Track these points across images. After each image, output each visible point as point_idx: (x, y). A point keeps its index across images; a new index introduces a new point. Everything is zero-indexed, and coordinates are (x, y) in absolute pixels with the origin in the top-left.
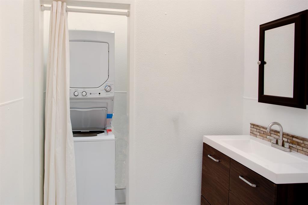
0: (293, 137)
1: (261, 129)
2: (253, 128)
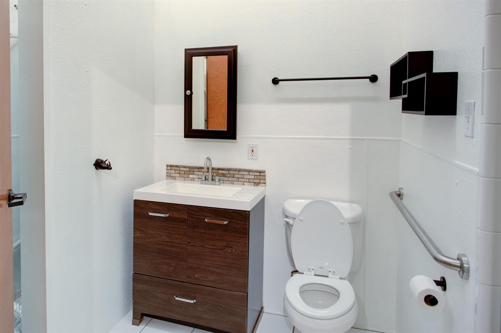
0: (219, 169)
1: (181, 169)
2: (171, 170)
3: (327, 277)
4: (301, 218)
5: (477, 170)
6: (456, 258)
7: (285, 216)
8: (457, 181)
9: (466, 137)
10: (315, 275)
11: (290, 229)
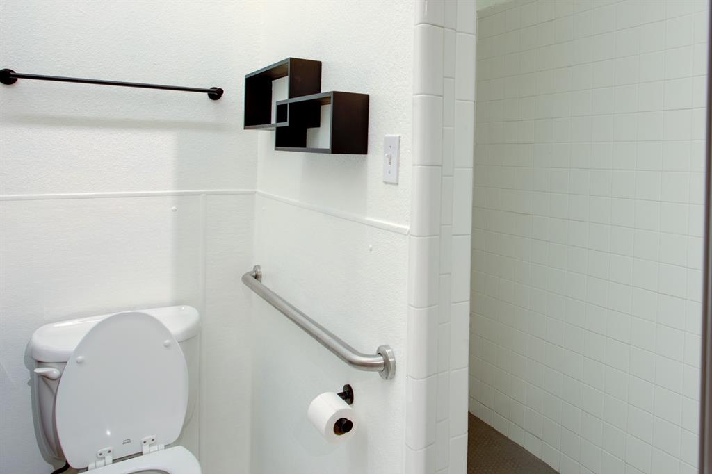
3: (141, 454)
4: (80, 358)
5: (408, 227)
6: (375, 353)
7: (35, 364)
8: (370, 246)
9: (386, 183)
10: (115, 461)
11: (47, 384)
